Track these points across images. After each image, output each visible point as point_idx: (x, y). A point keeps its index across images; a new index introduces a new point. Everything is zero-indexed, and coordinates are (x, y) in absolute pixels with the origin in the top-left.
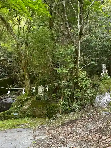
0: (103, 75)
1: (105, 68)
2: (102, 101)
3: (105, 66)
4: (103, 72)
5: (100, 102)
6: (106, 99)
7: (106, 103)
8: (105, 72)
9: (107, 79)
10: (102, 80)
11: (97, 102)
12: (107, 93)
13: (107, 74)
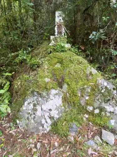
0: (55, 39)
1: (62, 21)
2: (39, 113)
3: (61, 18)
4: (56, 33)
5: (33, 116)
6: (50, 110)
7: (47, 122)
8: (60, 33)
9: (63, 50)
10: (51, 52)
11: (27, 116)
12: (53, 92)
13: (64, 37)
